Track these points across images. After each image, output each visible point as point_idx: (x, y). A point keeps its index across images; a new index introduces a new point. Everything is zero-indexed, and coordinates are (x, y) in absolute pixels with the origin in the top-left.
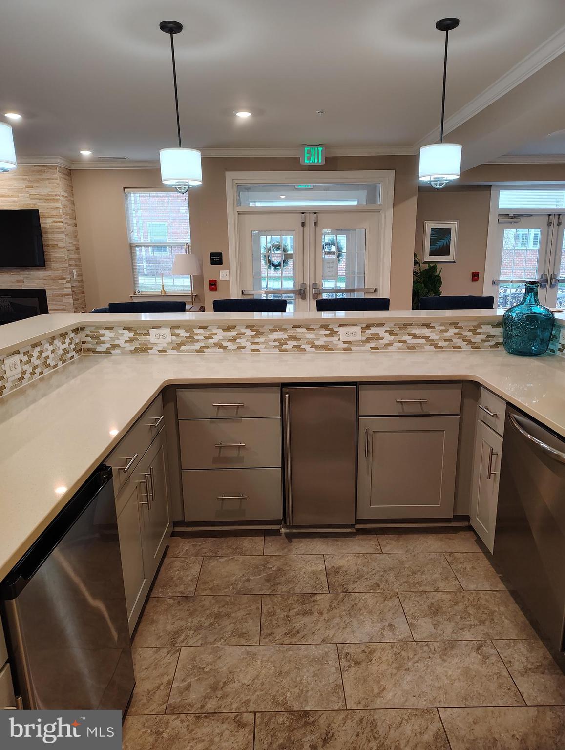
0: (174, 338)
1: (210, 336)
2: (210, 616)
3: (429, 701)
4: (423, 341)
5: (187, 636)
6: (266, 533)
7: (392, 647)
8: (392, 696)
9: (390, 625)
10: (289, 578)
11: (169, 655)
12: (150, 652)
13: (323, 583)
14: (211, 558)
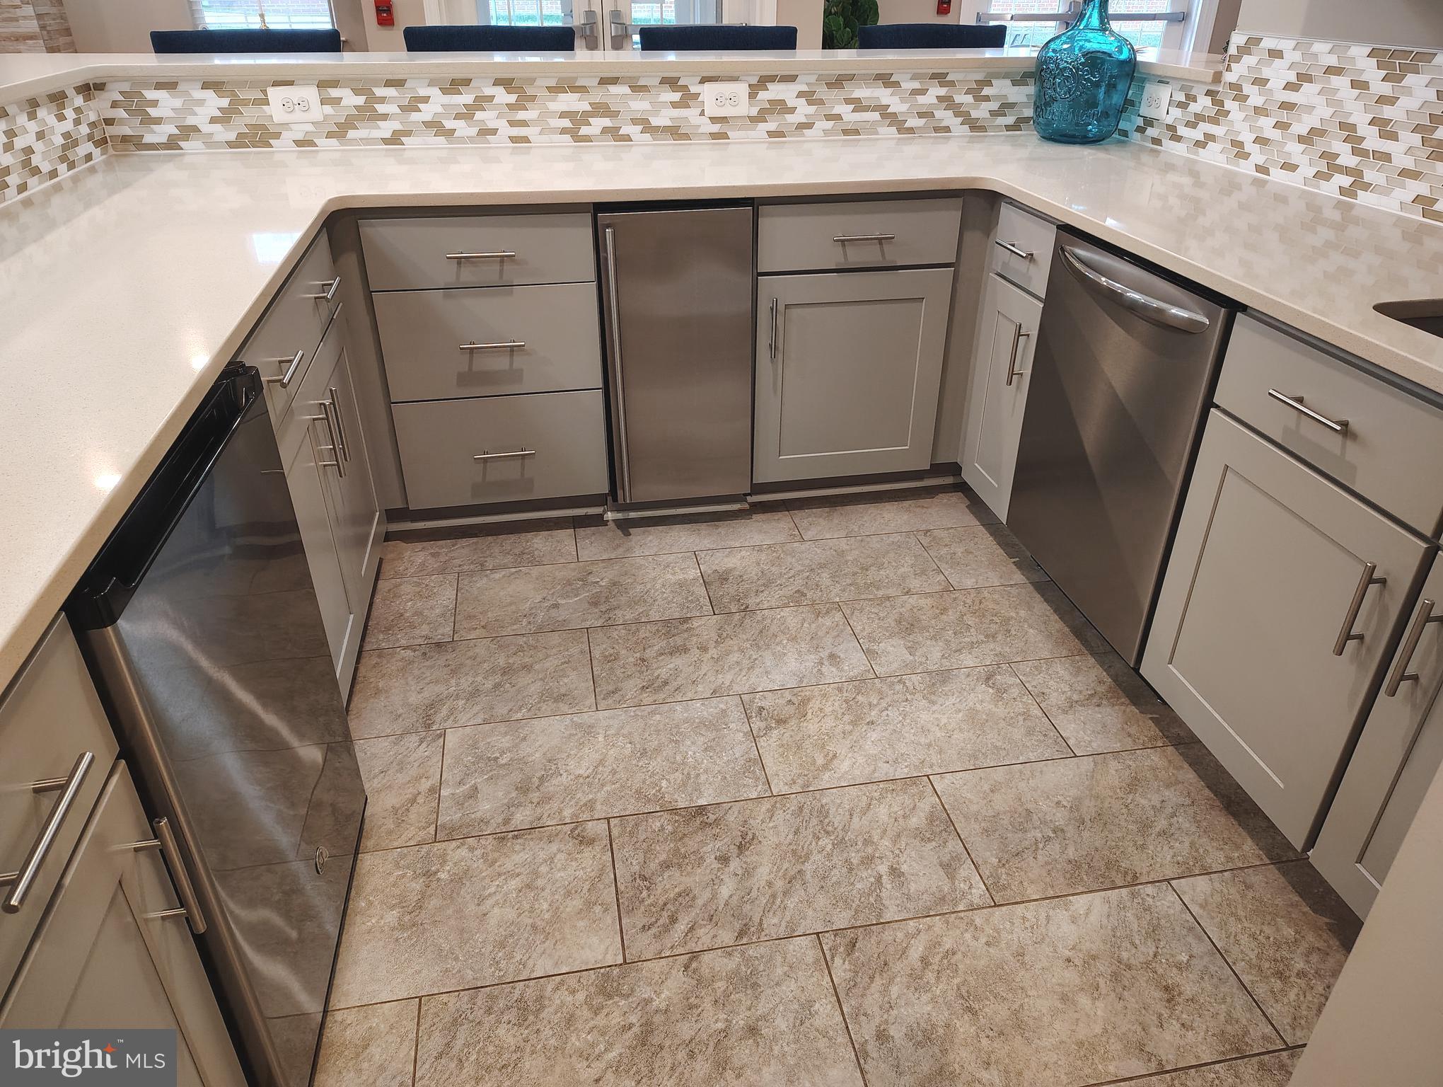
0: (328, 109)
1: (412, 105)
2: (493, 671)
3: (912, 766)
4: (876, 116)
5: (452, 712)
6: (577, 523)
7: (840, 690)
8: (849, 765)
9: (832, 656)
10: (636, 596)
11: (424, 745)
12: (385, 743)
13: (702, 599)
14: (472, 574)
